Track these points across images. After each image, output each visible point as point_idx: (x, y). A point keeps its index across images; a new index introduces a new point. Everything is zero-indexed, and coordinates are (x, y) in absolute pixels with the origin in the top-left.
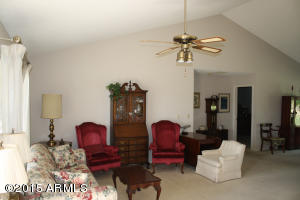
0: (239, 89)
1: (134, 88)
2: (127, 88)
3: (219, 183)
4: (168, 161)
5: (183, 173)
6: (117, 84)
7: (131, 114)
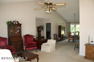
0: (46, 24)
1: (17, 23)
2: (14, 23)
3: (51, 53)
4: (32, 48)
5: (37, 52)
6: (11, 22)
7: (16, 33)
